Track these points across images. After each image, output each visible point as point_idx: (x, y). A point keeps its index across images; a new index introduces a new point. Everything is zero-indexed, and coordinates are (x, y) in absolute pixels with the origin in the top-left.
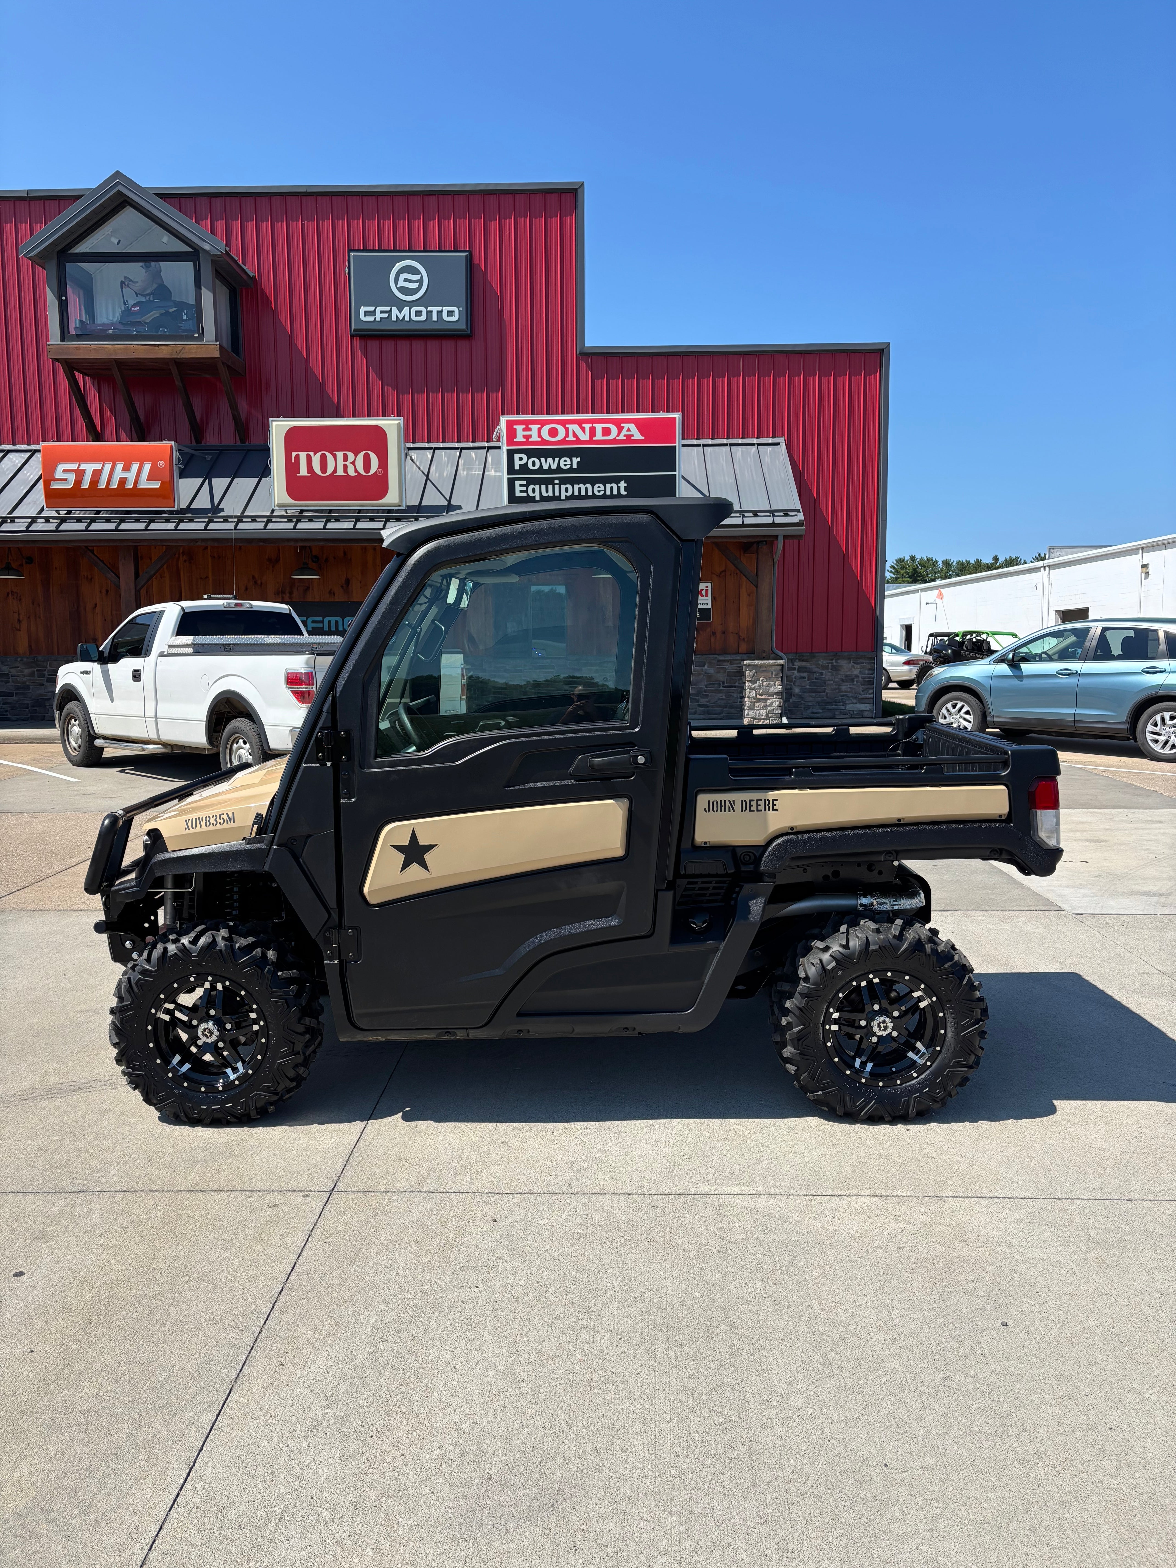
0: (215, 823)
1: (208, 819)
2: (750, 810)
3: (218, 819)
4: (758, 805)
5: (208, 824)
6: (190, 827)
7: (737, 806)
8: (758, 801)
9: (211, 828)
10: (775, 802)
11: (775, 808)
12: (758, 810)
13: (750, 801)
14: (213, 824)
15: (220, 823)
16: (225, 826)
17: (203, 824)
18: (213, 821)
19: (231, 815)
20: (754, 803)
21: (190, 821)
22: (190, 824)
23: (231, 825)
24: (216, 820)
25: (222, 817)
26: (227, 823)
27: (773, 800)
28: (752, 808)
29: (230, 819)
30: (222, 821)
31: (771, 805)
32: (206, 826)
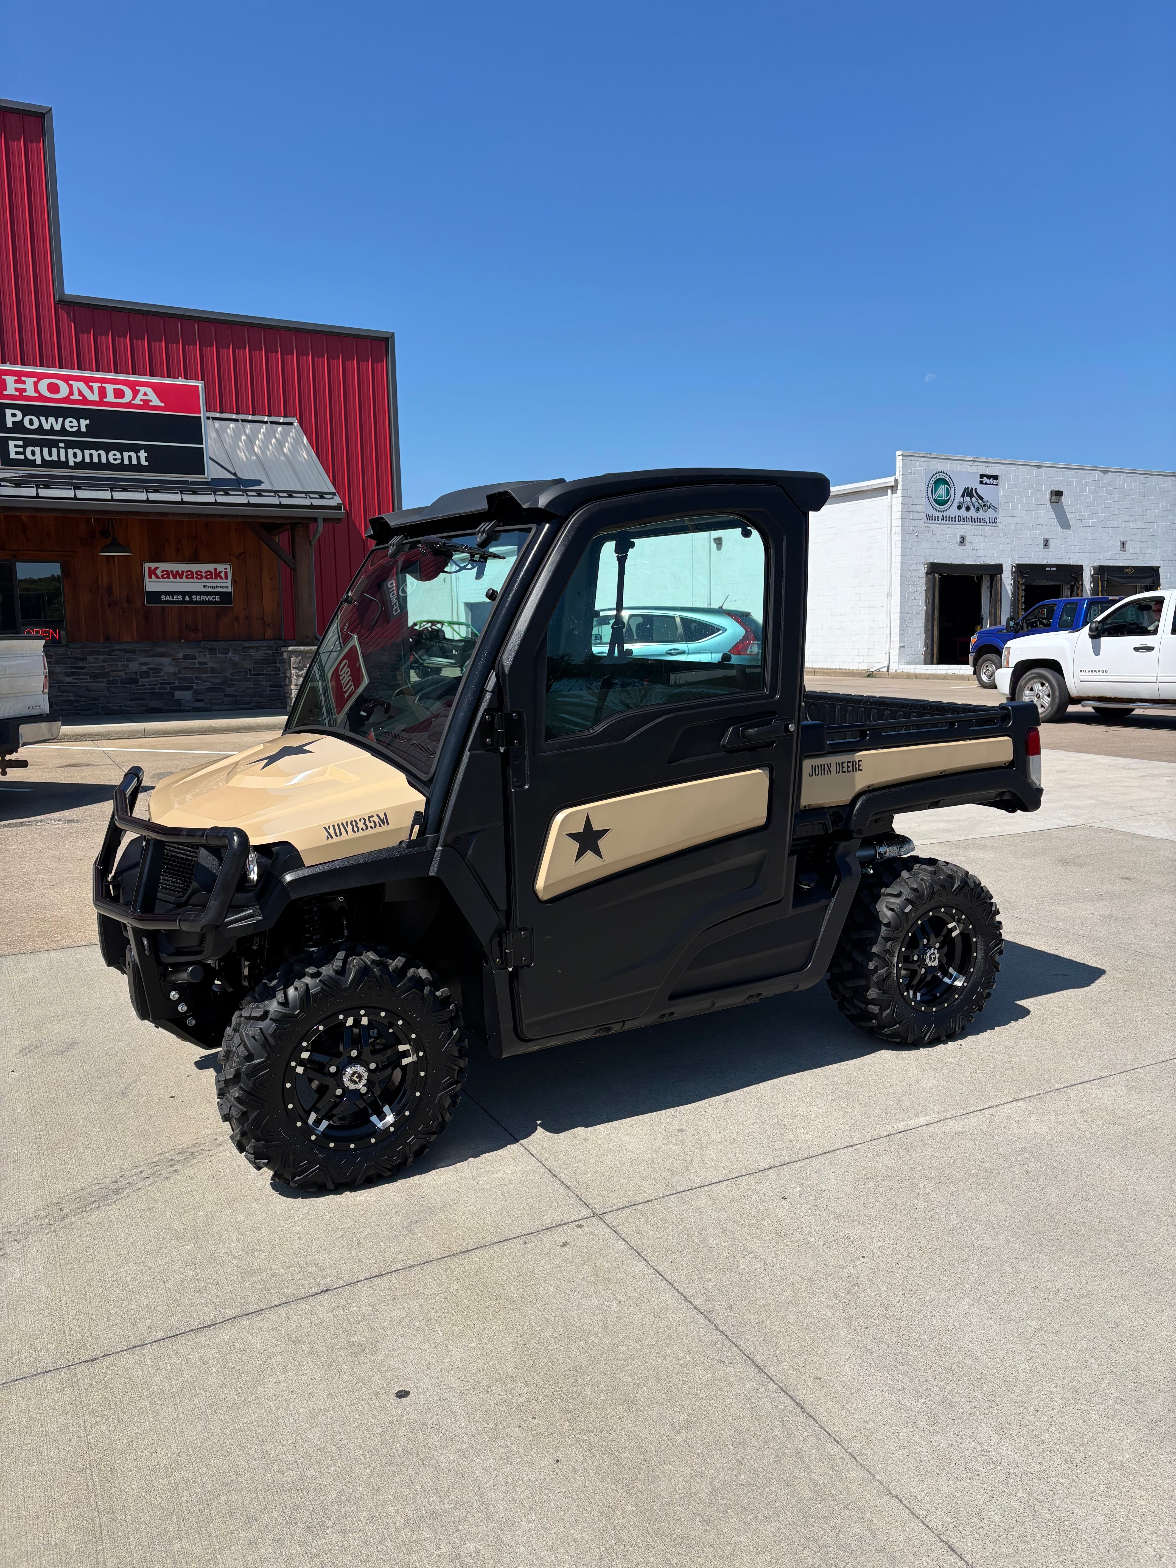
0: (364, 827)
1: (354, 824)
2: (843, 772)
3: (367, 823)
4: (848, 767)
5: (355, 829)
6: (333, 835)
7: (833, 769)
8: (848, 762)
9: (361, 833)
10: (860, 763)
11: (860, 768)
12: (848, 772)
13: (843, 763)
14: (362, 829)
15: (371, 827)
16: (378, 830)
17: (349, 829)
18: (361, 825)
19: (382, 816)
20: (845, 765)
21: (332, 828)
22: (331, 831)
23: (385, 828)
24: (364, 824)
25: (372, 819)
26: (380, 826)
27: (859, 761)
28: (844, 770)
29: (383, 821)
30: (373, 824)
31: (857, 766)
32: (354, 831)
